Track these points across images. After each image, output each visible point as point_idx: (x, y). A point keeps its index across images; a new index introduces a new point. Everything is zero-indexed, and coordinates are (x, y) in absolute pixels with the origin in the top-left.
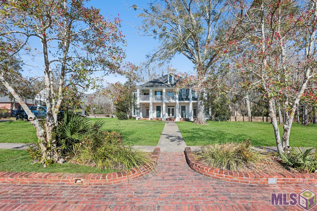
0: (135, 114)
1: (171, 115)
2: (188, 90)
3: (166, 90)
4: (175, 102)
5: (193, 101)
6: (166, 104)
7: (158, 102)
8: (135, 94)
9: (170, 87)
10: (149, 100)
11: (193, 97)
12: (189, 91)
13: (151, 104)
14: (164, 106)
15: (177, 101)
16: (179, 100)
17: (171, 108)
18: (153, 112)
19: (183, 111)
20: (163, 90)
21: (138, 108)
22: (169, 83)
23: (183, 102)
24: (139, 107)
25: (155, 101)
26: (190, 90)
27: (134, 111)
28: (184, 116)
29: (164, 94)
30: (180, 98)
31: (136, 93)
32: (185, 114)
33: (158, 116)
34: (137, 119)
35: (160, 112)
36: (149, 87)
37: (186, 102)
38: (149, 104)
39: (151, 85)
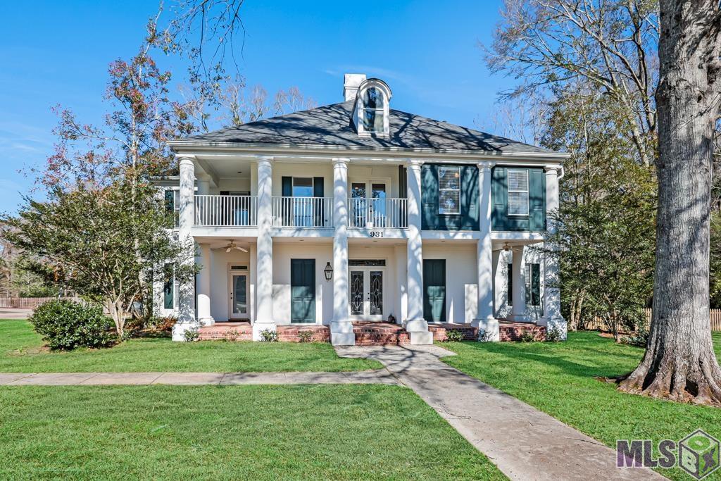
0: (169, 305)
1: (367, 305)
2: (469, 171)
3: (350, 165)
4: (397, 235)
5: (494, 235)
6: (352, 246)
7: (302, 234)
8: (169, 195)
9: (372, 148)
10: (249, 221)
11: (494, 213)
12: (475, 177)
13: (265, 247)
14: (340, 256)
15: (413, 234)
16: (425, 227)
17: (367, 271)
18: (274, 295)
19: (432, 289)
20: (331, 166)
21: (186, 268)
22: (362, 132)
23: (441, 235)
24: (190, 261)
25: (288, 232)
26: (481, 171)
27: (168, 287)
28: (436, 312)
29: (340, 189)
30: (428, 216)
31: (174, 188)
32: (440, 301)
33: (301, 315)
34: (178, 334)
35: (312, 291)
36: (253, 147)
37: (460, 236)
38: (251, 244)
39: (263, 138)
